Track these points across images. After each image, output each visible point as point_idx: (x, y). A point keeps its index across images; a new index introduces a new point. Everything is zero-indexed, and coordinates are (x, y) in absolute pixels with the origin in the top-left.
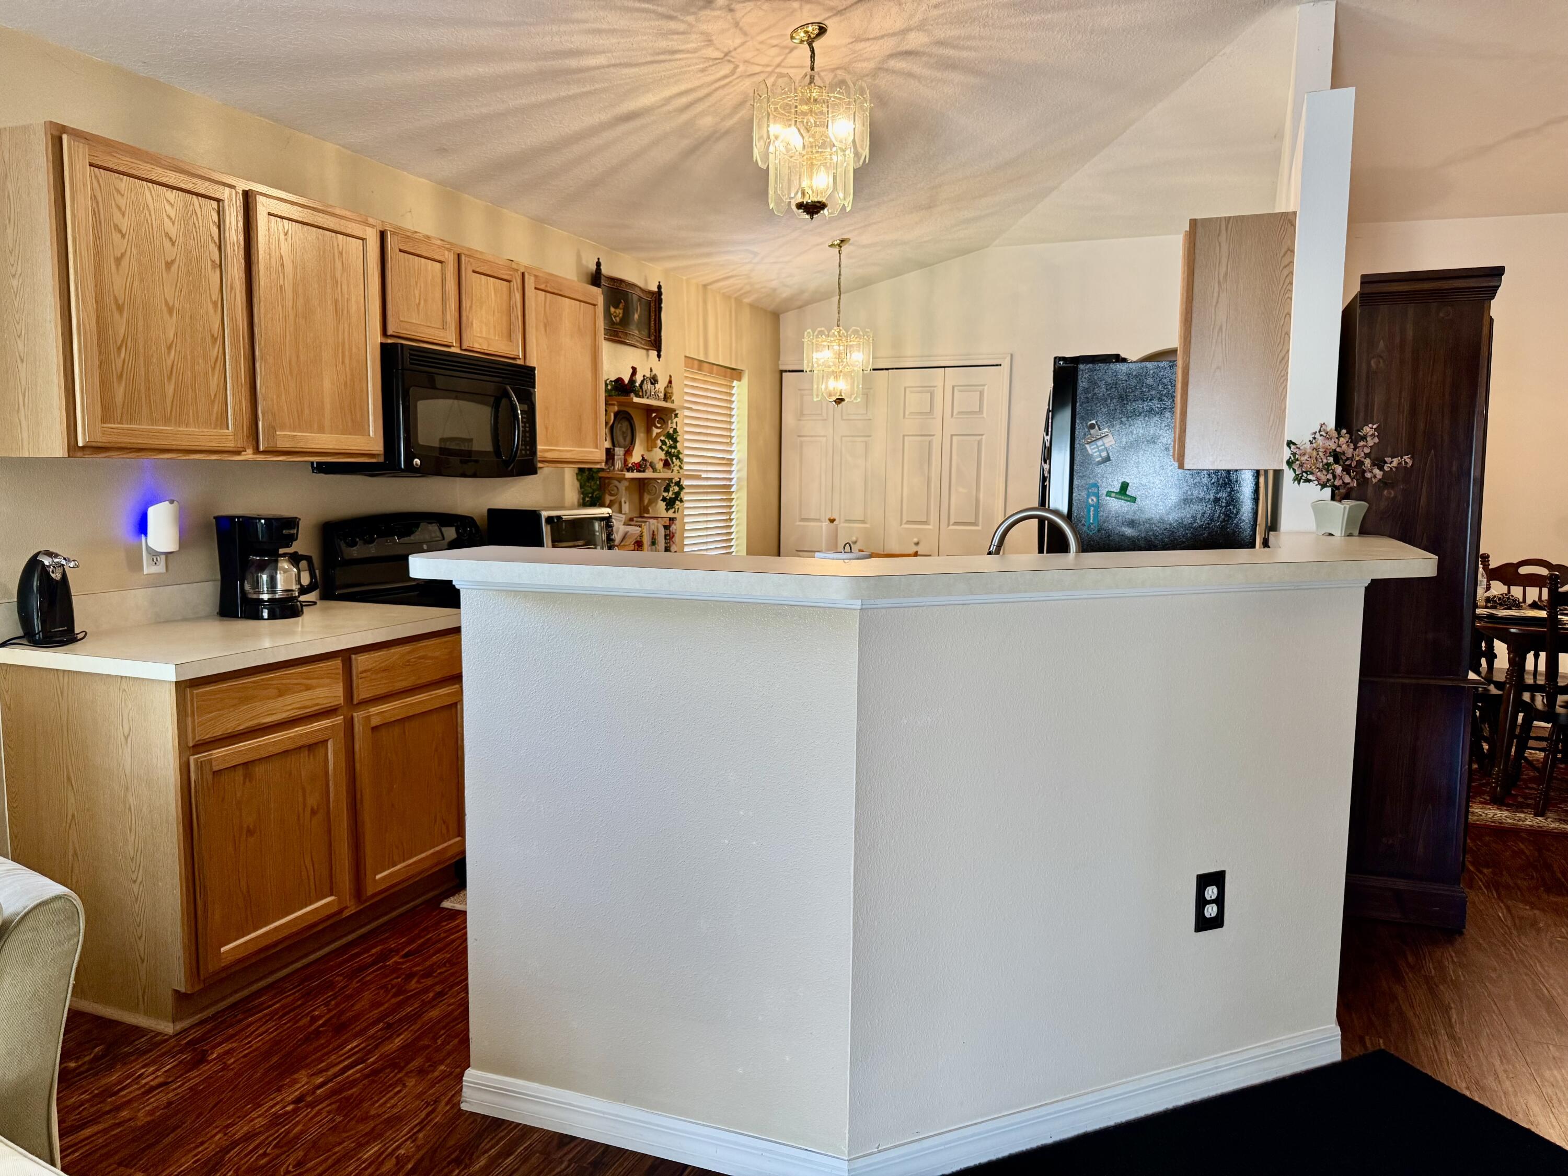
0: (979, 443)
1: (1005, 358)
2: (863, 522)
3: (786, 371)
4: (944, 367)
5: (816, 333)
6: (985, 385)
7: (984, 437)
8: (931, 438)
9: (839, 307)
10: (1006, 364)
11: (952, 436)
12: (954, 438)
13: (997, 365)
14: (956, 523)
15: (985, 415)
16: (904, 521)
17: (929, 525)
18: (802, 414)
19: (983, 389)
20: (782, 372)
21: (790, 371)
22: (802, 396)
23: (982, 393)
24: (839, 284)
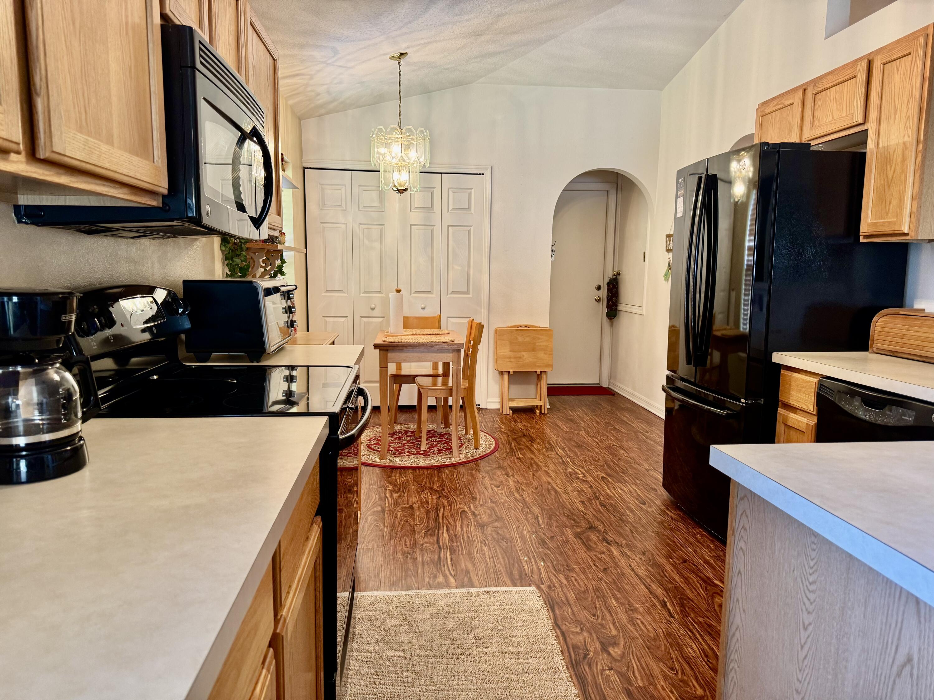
0: (469, 232)
1: (487, 169)
2: (379, 292)
3: (307, 168)
4: (441, 173)
5: (388, 130)
6: (472, 189)
7: (472, 228)
8: (432, 227)
9: (400, 110)
10: (488, 173)
11: (448, 226)
12: (450, 228)
13: (480, 174)
14: (453, 293)
15: (472, 212)
16: (413, 291)
17: (432, 294)
18: (324, 205)
19: (471, 192)
20: (305, 168)
21: (311, 168)
22: (323, 190)
23: (470, 195)
24: (400, 91)
